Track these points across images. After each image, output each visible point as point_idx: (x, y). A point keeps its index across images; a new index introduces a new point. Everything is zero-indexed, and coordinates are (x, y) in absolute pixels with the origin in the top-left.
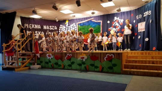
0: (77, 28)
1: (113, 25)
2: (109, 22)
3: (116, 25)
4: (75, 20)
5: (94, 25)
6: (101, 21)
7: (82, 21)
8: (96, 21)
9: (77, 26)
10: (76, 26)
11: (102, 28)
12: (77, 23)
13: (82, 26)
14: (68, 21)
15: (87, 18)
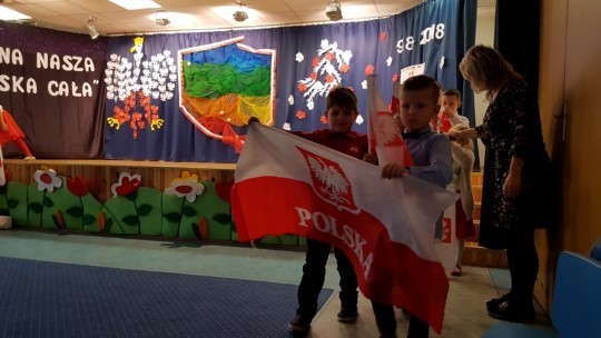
0: (180, 69)
1: (316, 70)
2: (300, 57)
3: (325, 72)
4: (171, 40)
5: (244, 65)
6: (273, 52)
7: (199, 45)
8: (253, 50)
9: (180, 65)
10: (175, 63)
11: (275, 78)
12: (180, 52)
13: (197, 62)
14: (142, 39)
15: (218, 35)
